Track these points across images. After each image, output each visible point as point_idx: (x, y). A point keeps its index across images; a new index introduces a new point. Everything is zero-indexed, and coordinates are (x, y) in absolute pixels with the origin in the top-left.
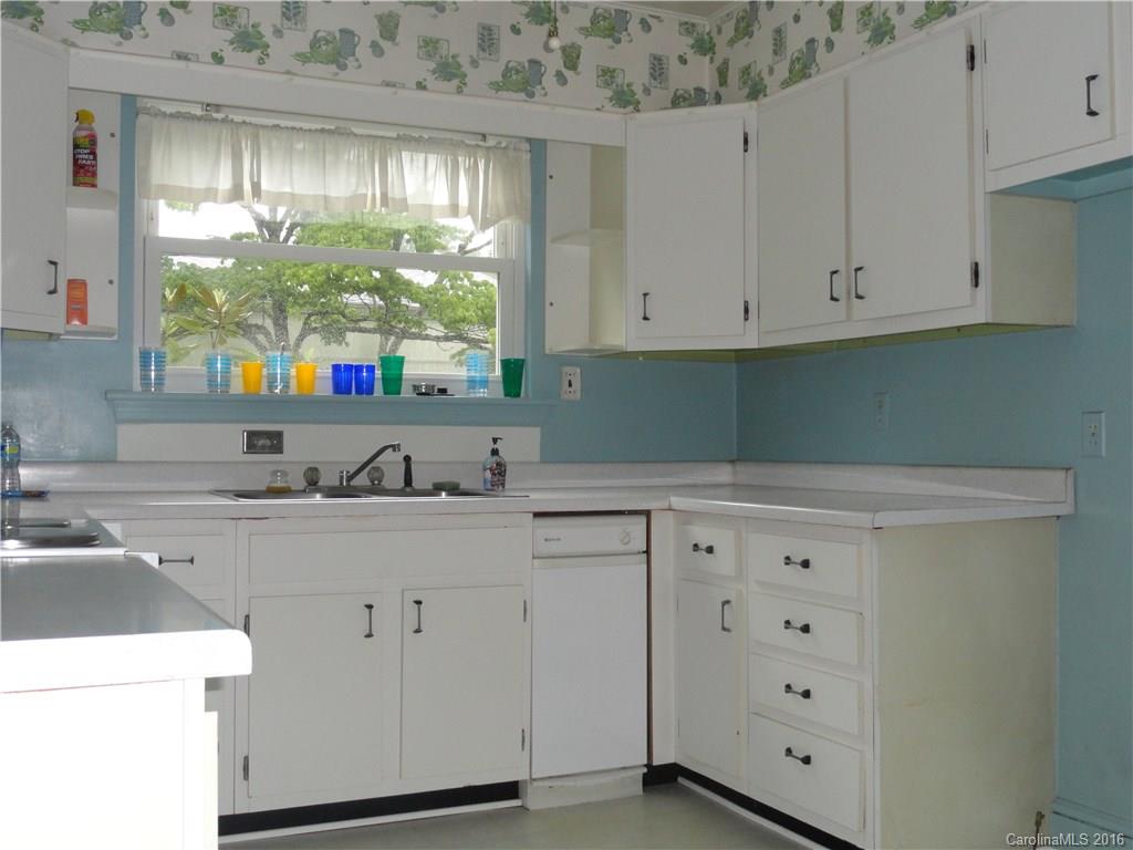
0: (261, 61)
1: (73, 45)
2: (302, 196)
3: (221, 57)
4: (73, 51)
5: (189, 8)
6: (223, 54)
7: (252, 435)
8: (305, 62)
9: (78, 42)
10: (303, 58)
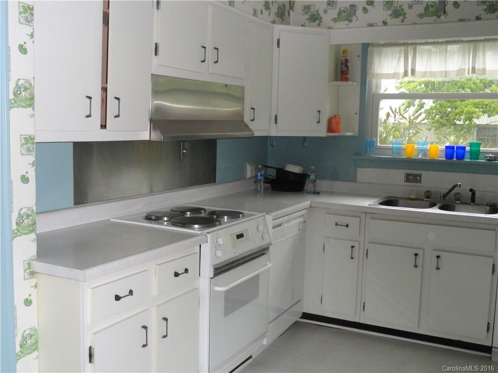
0: (403, 21)
1: (332, 28)
2: (436, 72)
3: (386, 22)
4: (331, 30)
5: (374, 4)
6: (387, 21)
7: (408, 176)
8: (422, 18)
9: (334, 27)
10: (421, 16)
